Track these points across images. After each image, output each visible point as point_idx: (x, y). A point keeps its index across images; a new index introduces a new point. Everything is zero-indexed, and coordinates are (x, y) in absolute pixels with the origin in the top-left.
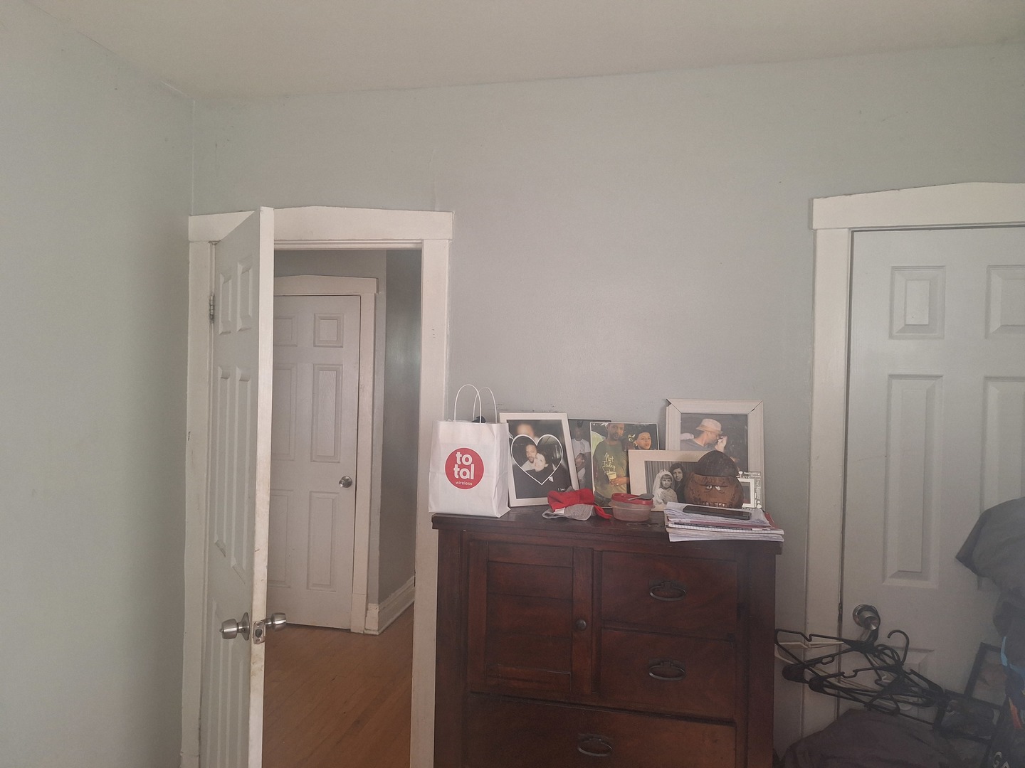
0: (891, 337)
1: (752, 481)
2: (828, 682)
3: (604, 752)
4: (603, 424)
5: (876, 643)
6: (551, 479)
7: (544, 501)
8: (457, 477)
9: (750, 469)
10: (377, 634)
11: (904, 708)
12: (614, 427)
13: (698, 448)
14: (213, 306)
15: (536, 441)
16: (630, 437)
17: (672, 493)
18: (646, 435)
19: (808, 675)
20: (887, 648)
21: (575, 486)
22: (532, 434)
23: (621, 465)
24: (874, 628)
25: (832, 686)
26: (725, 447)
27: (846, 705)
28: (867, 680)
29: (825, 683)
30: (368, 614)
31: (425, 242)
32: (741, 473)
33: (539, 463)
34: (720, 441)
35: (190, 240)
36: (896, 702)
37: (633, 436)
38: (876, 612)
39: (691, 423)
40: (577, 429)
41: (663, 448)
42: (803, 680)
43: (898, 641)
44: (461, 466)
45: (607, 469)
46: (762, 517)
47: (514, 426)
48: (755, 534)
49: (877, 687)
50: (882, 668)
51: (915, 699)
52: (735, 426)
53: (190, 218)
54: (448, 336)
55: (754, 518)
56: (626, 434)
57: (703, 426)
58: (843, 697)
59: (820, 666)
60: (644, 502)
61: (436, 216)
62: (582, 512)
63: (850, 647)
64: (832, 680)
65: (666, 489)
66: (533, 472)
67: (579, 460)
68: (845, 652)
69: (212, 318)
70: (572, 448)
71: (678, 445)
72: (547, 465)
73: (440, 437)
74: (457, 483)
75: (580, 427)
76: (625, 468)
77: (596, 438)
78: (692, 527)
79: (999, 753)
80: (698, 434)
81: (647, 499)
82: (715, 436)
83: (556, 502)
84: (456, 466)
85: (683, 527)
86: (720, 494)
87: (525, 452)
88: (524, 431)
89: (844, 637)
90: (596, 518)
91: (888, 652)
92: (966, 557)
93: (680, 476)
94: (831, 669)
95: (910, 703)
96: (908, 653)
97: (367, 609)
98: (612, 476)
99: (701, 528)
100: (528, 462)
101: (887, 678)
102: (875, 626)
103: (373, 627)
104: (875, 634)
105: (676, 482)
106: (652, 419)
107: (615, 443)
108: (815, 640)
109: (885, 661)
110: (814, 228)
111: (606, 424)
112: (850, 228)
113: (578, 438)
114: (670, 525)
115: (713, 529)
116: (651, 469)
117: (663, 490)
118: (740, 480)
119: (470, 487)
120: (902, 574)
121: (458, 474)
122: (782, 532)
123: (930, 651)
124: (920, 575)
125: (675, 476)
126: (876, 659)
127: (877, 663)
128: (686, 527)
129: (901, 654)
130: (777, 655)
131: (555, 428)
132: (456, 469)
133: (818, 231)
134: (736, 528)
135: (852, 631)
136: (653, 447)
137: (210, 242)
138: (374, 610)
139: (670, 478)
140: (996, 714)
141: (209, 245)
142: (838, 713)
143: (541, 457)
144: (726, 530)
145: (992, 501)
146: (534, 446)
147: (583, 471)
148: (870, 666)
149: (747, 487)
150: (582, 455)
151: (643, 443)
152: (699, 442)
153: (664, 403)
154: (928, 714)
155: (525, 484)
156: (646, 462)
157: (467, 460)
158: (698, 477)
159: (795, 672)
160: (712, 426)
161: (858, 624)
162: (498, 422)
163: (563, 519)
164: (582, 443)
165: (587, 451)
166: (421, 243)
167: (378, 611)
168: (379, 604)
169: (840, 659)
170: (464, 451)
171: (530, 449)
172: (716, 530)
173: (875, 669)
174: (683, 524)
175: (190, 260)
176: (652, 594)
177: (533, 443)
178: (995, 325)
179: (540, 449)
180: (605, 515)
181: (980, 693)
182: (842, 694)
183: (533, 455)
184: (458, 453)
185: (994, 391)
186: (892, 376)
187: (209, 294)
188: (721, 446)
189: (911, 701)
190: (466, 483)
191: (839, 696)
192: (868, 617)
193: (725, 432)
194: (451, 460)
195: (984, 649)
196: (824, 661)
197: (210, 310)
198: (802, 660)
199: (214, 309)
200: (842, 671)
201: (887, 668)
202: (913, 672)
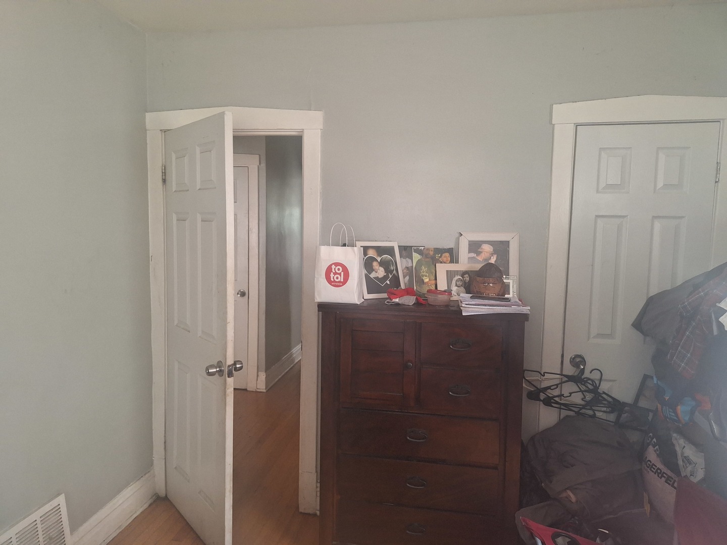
0: (598, 192)
1: (511, 281)
2: (554, 400)
3: (423, 439)
4: (421, 248)
5: (583, 377)
6: (388, 282)
7: (385, 295)
8: (332, 280)
9: (510, 274)
10: (265, 391)
11: (599, 414)
12: (427, 250)
13: (479, 262)
14: (164, 173)
15: (379, 259)
16: (437, 256)
17: (462, 289)
18: (447, 255)
19: (542, 396)
20: (589, 379)
21: (403, 286)
22: (376, 254)
23: (432, 273)
24: (582, 367)
25: (557, 403)
26: (495, 261)
27: (564, 413)
28: (577, 399)
29: (552, 401)
30: (258, 379)
31: (305, 130)
32: (504, 276)
33: (381, 272)
34: (492, 257)
35: (147, 129)
36: (594, 411)
37: (439, 255)
38: (583, 358)
39: (475, 247)
40: (404, 252)
41: (457, 262)
42: (540, 400)
43: (595, 376)
44: (335, 273)
45: (423, 276)
46: (517, 300)
47: (366, 249)
48: (513, 309)
49: (583, 403)
50: (586, 391)
51: (605, 409)
52: (502, 248)
53: (146, 113)
54: (320, 193)
55: (512, 301)
56: (434, 254)
57: (482, 249)
58: (563, 409)
59: (549, 391)
60: (447, 293)
61: (312, 113)
62: (410, 300)
63: (567, 379)
64: (557, 399)
65: (459, 287)
66: (377, 278)
67: (405, 271)
68: (564, 382)
69: (164, 181)
70: (401, 264)
71: (466, 261)
72: (385, 274)
73: (321, 255)
74: (333, 284)
75: (406, 251)
76: (434, 275)
77: (416, 257)
78: (476, 307)
79: (651, 434)
80: (478, 253)
81: (449, 292)
82: (489, 254)
83: (392, 295)
84: (332, 273)
85: (471, 306)
86: (492, 288)
87: (372, 266)
88: (371, 253)
89: (564, 373)
90: (418, 304)
91: (589, 381)
92: (638, 325)
93: (468, 279)
94: (556, 392)
95: (602, 411)
96: (601, 382)
97: (258, 376)
98: (426, 280)
99: (481, 307)
100: (374, 272)
101: (589, 397)
102: (583, 366)
103: (262, 386)
104: (583, 371)
105: (465, 282)
106: (450, 245)
107: (428, 260)
108: (547, 376)
109: (588, 387)
110: (553, 123)
111: (423, 248)
112: (575, 124)
113: (405, 257)
114: (463, 306)
115: (489, 307)
116: (450, 275)
117: (457, 288)
118: (505, 281)
119: (341, 286)
120: (599, 335)
121: (333, 278)
122: (529, 308)
123: (615, 381)
124: (610, 336)
125: (464, 279)
126: (583, 386)
127: (583, 388)
128: (472, 306)
129: (597, 382)
130: (524, 385)
131: (390, 251)
132: (332, 275)
133: (556, 125)
134: (502, 307)
135: (569, 370)
136: (452, 262)
137: (161, 130)
138: (263, 376)
139: (462, 280)
140: (651, 415)
141: (160, 132)
142: (560, 417)
143: (382, 269)
144: (496, 308)
145: (654, 291)
146: (377, 263)
147: (407, 278)
148: (579, 390)
149: (509, 286)
150: (407, 268)
151: (445, 259)
152: (479, 258)
153: (458, 235)
154: (612, 417)
155: (372, 285)
156: (447, 271)
157: (339, 269)
158: (478, 279)
159: (534, 396)
160: (487, 248)
161: (573, 366)
162: (356, 246)
163: (398, 304)
164: (406, 260)
165: (410, 265)
166: (302, 131)
167: (265, 376)
168: (266, 372)
169: (561, 387)
170: (337, 264)
171: (375, 264)
172: (491, 307)
173: (581, 391)
174: (471, 305)
175: (148, 142)
176: (451, 347)
177: (377, 261)
178: (660, 184)
179: (381, 264)
180: (423, 302)
181: (643, 403)
182: (562, 407)
183: (377, 267)
184: (333, 265)
185: (657, 225)
186: (597, 216)
187: (161, 165)
188: (493, 260)
189: (602, 410)
190: (338, 284)
191: (560, 408)
192: (578, 361)
193: (495, 252)
194: (329, 270)
195: (646, 378)
196: (552, 388)
197: (162, 176)
198: (539, 388)
199: (165, 175)
200: (563, 393)
201: (589, 391)
202: (604, 393)
